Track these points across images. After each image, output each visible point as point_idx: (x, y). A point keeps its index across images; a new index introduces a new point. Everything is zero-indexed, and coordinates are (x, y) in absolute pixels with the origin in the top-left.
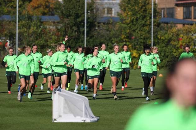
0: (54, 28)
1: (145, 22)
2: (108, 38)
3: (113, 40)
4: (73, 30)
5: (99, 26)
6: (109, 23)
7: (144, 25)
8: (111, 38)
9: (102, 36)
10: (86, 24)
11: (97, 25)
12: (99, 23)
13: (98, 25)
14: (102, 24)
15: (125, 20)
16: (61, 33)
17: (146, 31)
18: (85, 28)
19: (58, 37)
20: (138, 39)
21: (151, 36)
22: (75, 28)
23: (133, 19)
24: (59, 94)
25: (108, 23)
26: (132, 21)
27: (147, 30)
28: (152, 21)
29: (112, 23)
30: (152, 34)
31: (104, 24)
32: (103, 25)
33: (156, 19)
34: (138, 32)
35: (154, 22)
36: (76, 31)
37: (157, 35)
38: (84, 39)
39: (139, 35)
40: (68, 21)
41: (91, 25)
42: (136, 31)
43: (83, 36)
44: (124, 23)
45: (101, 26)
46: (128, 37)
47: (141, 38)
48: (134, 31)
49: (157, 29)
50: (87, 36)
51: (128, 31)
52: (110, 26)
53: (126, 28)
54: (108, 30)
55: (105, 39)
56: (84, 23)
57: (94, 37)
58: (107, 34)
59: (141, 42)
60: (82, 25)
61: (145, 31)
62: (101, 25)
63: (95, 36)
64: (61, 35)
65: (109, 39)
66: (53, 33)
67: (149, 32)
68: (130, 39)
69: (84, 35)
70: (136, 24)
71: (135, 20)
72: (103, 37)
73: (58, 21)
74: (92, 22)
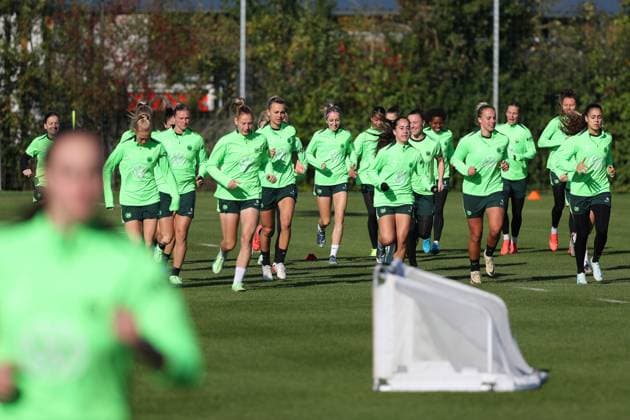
0: (380, 38)
2: (580, 77)
3: (598, 85)
4: (450, 45)
5: (545, 33)
6: (585, 20)
8: (592, 77)
9: (559, 68)
10: (496, 25)
11: (539, 27)
12: (545, 21)
13: (545, 26)
14: (558, 23)
16: (405, 57)
18: (496, 38)
19: (396, 72)
22: (457, 40)
24: (397, 286)
25: (580, 22)
29: (595, 21)
31: (565, 21)
32: (563, 28)
36: (460, 50)
38: (492, 80)
40: (431, 15)
41: (517, 29)
43: (486, 69)
45: (554, 32)
50: (503, 69)
52: (587, 29)
54: (579, 46)
55: (571, 80)
56: (491, 20)
57: (529, 73)
58: (577, 62)
60: (483, 27)
62: (555, 27)
63: (531, 67)
64: (405, 64)
65: (584, 81)
66: (376, 58)
69: (491, 67)
72: (563, 71)
73: (396, 12)
74: (521, 17)
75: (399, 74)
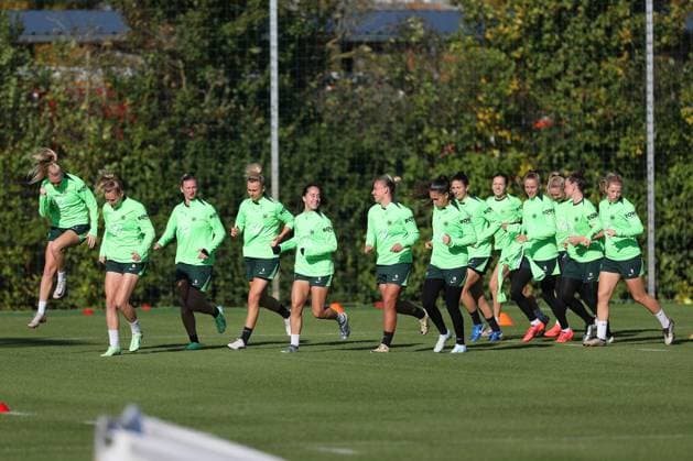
0: (98, 78)
1: (609, 31)
2: (400, 129)
3: (429, 141)
4: (204, 85)
5: (348, 65)
6: (408, 45)
7: (600, 52)
8: (420, 130)
9: (370, 117)
10: (274, 53)
11: (337, 56)
12: (347, 46)
13: (346, 55)
14: (367, 49)
15: (495, 22)
16: (136, 104)
17: (616, 87)
18: (274, 74)
19: (124, 127)
20: (569, 128)
21: (644, 114)
22: (213, 76)
23: (541, 18)
24: (135, 450)
25: (401, 47)
26: (534, 30)
27: (616, 77)
28: (650, 28)
29: (424, 44)
30: (650, 98)
31: (377, 47)
32: (373, 56)
33: (668, 12)
34: (567, 93)
35: (658, 34)
36: (219, 92)
37: (675, 106)
38: (268, 135)
39: (577, 109)
40: (174, 39)
41: (305, 57)
42: (560, 86)
43: (260, 120)
44: (488, 44)
45: (360, 63)
46: (512, 121)
47: (589, 126)
48: (548, 83)
49: (673, 69)
50: (285, 120)
51: (514, 85)
52: (408, 57)
53: (500, 67)
54: (400, 83)
55: (387, 134)
56: (266, 45)
57: (324, 125)
58: (398, 106)
59: (588, 148)
60: (253, 56)
61: (607, 86)
62: (364, 56)
63: (327, 116)
64: (136, 115)
65: (409, 134)
66: (92, 104)
67: (633, 90)
68: (527, 130)
69: (268, 116)
70: (558, 46)
71: (547, 25)
72: (374, 121)
73: (122, 37)
74: (312, 40)
75: (127, 130)
